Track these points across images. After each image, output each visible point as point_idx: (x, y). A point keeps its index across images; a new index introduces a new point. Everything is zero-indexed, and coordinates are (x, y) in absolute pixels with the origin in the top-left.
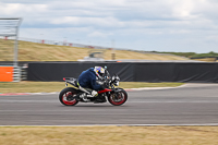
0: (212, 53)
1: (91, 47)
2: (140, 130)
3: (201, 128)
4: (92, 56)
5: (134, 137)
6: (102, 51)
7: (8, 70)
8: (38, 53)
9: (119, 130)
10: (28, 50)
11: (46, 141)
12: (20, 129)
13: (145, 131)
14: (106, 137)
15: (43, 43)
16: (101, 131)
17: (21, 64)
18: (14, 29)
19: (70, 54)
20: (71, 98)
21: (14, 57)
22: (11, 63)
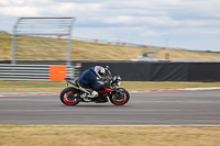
1: (145, 47)
2: (194, 131)
4: (145, 55)
5: (187, 137)
6: (155, 50)
7: (61, 69)
8: (92, 52)
9: (172, 130)
10: (81, 49)
11: (99, 141)
12: (73, 129)
13: (199, 131)
14: (160, 137)
15: (96, 43)
16: (154, 131)
17: (74, 63)
18: (67, 29)
19: (123, 53)
21: (67, 56)
22: (64, 62)
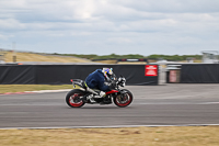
0: (113, 55)
2: (41, 133)
3: (102, 130)
6: (2, 54)
13: (46, 134)
14: (7, 141)
20: (78, 100)
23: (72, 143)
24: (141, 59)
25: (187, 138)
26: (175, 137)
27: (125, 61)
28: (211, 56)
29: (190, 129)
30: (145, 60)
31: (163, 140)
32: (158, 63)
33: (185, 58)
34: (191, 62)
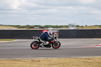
23: (9, 66)
24: (41, 27)
25: (61, 63)
26: (56, 63)
27: (33, 28)
28: (73, 26)
29: (63, 59)
30: (42, 28)
31: (51, 65)
32: (48, 29)
33: (61, 27)
34: (64, 29)
